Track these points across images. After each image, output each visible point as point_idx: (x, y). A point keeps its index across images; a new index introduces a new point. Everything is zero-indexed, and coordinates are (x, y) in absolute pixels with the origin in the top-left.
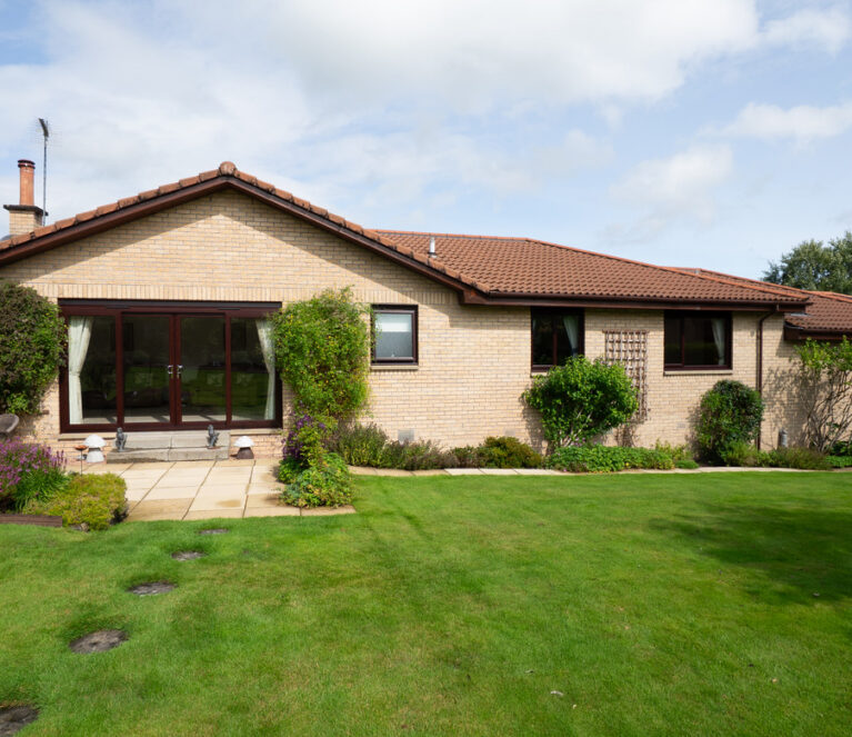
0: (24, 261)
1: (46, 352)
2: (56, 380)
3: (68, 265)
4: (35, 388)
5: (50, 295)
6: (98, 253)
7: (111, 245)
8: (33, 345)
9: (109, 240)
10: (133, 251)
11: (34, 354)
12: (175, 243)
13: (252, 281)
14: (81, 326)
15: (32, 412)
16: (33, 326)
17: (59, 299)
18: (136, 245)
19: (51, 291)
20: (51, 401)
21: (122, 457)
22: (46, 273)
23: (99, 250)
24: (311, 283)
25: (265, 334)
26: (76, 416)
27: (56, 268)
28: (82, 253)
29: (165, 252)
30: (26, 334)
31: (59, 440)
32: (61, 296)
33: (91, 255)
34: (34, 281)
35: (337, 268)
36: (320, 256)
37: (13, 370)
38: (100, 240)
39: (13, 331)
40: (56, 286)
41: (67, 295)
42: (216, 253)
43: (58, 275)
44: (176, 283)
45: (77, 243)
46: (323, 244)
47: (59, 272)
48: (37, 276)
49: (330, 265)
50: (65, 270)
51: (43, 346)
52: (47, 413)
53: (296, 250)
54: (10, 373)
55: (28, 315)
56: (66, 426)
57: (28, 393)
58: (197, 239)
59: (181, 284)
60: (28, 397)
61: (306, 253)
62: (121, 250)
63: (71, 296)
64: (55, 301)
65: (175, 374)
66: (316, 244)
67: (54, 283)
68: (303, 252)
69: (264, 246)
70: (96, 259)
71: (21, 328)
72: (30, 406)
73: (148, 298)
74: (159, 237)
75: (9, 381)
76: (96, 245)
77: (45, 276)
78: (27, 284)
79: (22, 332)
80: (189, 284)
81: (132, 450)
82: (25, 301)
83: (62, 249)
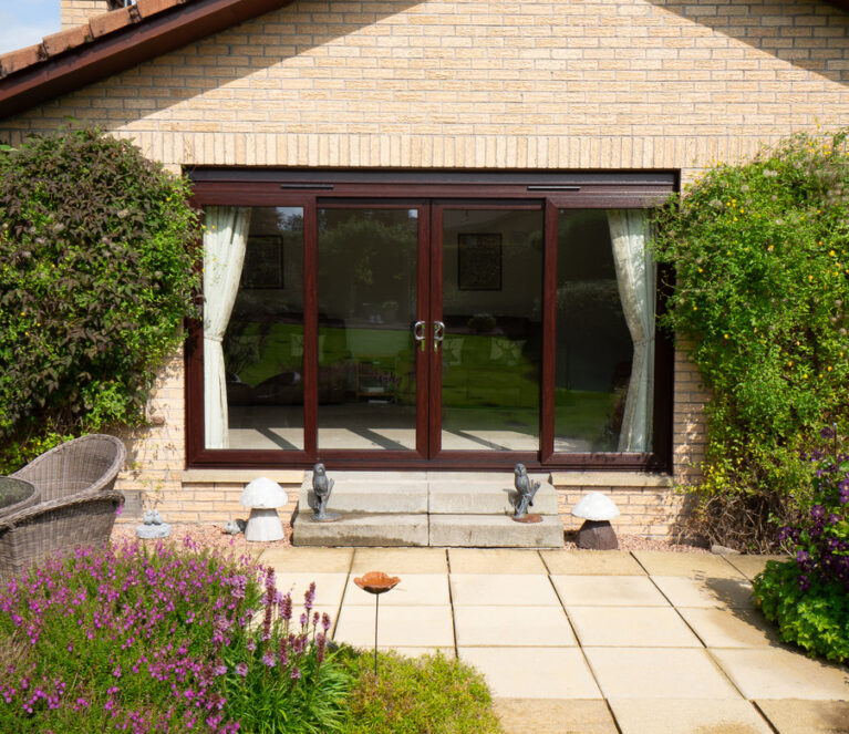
0: (110, 82)
1: (165, 287)
2: (180, 351)
3: (203, 91)
4: (138, 368)
5: (167, 159)
6: (265, 60)
7: (297, 40)
8: (141, 270)
9: (291, 29)
10: (345, 51)
11: (140, 292)
12: (433, 31)
13: (613, 119)
14: (228, 230)
15: (133, 422)
16: (139, 225)
17: (187, 169)
18: (349, 38)
19: (167, 147)
20: (168, 397)
21: (326, 534)
22: (158, 109)
23: (269, 52)
24: (751, 119)
25: (631, 250)
26: (217, 434)
27: (179, 95)
28: (232, 60)
29: (414, 53)
30: (126, 246)
31: (184, 484)
32: (190, 162)
33: (252, 66)
34: (133, 125)
35: (819, 82)
36: (776, 52)
37: (99, 328)
38: (270, 28)
39: (98, 238)
40: (178, 136)
41: (203, 158)
42: (527, 54)
43: (182, 112)
44: (439, 128)
45: (220, 38)
46: (785, 21)
47: (185, 104)
48: (139, 114)
49: (802, 73)
50: (200, 100)
51: (159, 274)
52: (159, 423)
53: (720, 39)
54: (94, 336)
55: (129, 200)
56: (197, 455)
57: (125, 380)
58: (486, 20)
59: (449, 129)
60: (127, 389)
61: (742, 45)
62: (316, 51)
63: (209, 161)
64: (177, 171)
65: (430, 341)
66: (766, 21)
67: (173, 130)
68: (734, 42)
69: (643, 32)
70: (263, 72)
71: (115, 233)
72: (130, 408)
73: (375, 163)
74: (401, 18)
75: (91, 353)
76: (263, 39)
77: (156, 115)
78: (120, 133)
79: (117, 239)
80: (467, 129)
81: (344, 515)
82: (121, 169)
83: (191, 50)
